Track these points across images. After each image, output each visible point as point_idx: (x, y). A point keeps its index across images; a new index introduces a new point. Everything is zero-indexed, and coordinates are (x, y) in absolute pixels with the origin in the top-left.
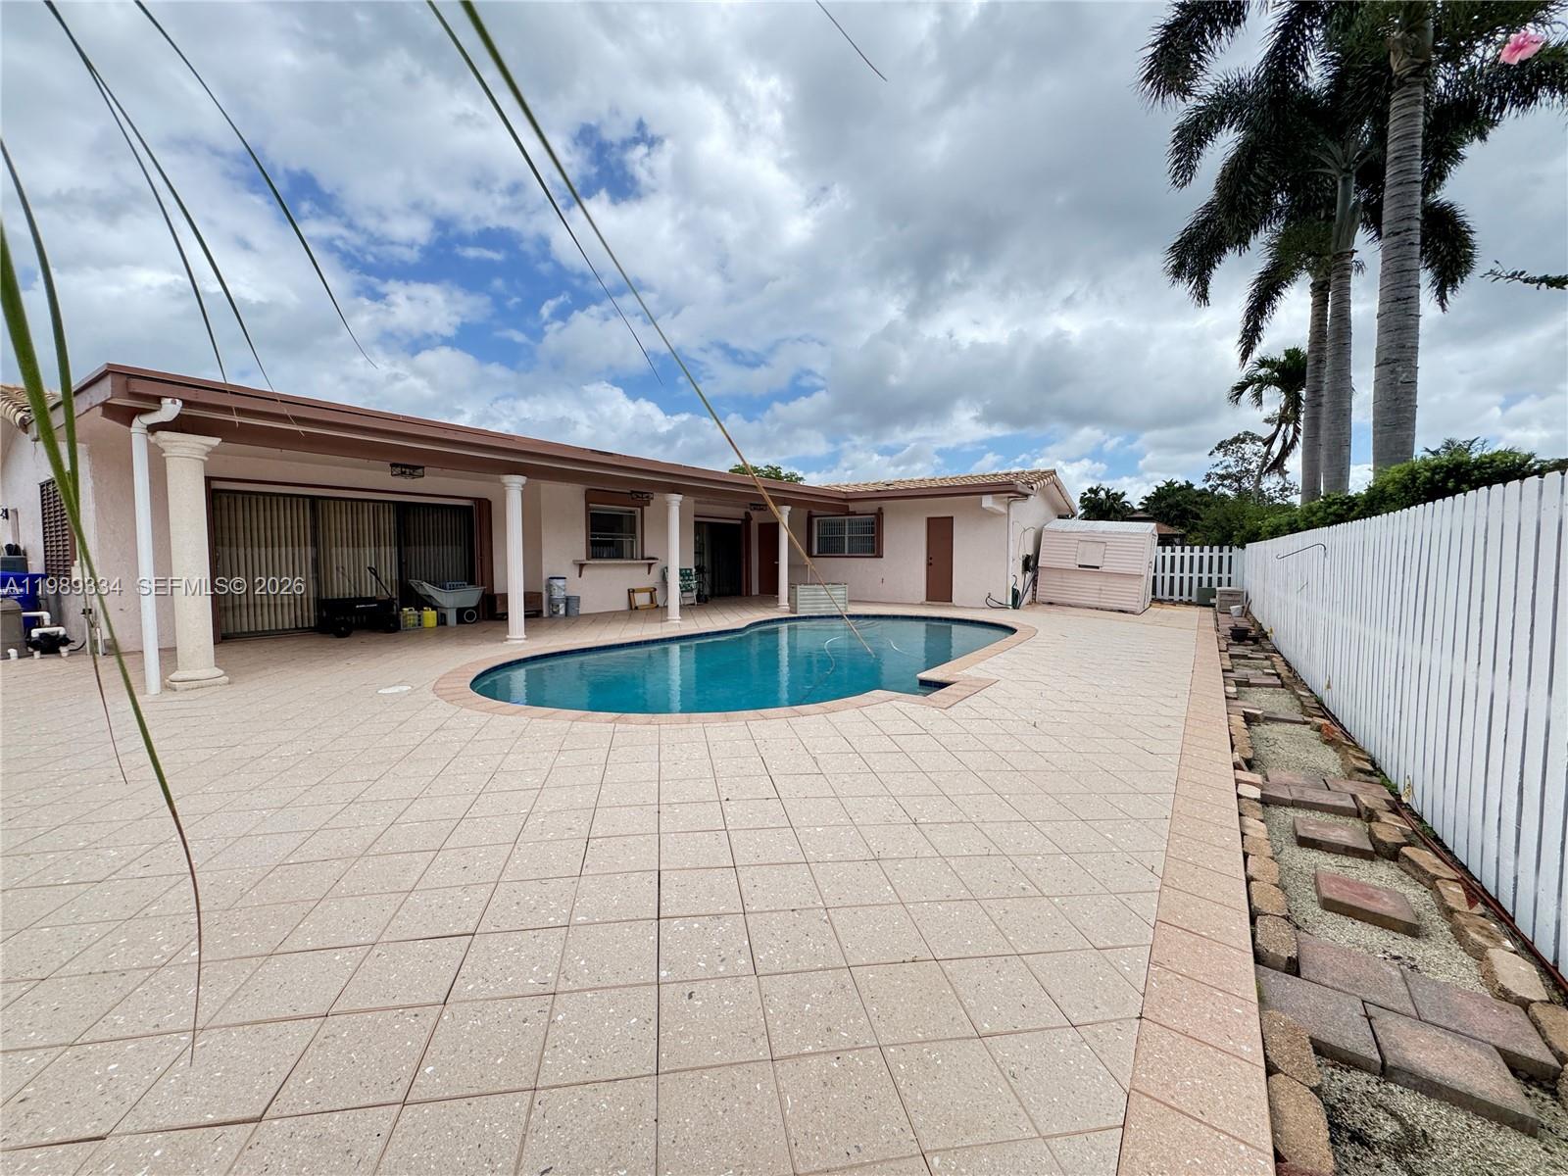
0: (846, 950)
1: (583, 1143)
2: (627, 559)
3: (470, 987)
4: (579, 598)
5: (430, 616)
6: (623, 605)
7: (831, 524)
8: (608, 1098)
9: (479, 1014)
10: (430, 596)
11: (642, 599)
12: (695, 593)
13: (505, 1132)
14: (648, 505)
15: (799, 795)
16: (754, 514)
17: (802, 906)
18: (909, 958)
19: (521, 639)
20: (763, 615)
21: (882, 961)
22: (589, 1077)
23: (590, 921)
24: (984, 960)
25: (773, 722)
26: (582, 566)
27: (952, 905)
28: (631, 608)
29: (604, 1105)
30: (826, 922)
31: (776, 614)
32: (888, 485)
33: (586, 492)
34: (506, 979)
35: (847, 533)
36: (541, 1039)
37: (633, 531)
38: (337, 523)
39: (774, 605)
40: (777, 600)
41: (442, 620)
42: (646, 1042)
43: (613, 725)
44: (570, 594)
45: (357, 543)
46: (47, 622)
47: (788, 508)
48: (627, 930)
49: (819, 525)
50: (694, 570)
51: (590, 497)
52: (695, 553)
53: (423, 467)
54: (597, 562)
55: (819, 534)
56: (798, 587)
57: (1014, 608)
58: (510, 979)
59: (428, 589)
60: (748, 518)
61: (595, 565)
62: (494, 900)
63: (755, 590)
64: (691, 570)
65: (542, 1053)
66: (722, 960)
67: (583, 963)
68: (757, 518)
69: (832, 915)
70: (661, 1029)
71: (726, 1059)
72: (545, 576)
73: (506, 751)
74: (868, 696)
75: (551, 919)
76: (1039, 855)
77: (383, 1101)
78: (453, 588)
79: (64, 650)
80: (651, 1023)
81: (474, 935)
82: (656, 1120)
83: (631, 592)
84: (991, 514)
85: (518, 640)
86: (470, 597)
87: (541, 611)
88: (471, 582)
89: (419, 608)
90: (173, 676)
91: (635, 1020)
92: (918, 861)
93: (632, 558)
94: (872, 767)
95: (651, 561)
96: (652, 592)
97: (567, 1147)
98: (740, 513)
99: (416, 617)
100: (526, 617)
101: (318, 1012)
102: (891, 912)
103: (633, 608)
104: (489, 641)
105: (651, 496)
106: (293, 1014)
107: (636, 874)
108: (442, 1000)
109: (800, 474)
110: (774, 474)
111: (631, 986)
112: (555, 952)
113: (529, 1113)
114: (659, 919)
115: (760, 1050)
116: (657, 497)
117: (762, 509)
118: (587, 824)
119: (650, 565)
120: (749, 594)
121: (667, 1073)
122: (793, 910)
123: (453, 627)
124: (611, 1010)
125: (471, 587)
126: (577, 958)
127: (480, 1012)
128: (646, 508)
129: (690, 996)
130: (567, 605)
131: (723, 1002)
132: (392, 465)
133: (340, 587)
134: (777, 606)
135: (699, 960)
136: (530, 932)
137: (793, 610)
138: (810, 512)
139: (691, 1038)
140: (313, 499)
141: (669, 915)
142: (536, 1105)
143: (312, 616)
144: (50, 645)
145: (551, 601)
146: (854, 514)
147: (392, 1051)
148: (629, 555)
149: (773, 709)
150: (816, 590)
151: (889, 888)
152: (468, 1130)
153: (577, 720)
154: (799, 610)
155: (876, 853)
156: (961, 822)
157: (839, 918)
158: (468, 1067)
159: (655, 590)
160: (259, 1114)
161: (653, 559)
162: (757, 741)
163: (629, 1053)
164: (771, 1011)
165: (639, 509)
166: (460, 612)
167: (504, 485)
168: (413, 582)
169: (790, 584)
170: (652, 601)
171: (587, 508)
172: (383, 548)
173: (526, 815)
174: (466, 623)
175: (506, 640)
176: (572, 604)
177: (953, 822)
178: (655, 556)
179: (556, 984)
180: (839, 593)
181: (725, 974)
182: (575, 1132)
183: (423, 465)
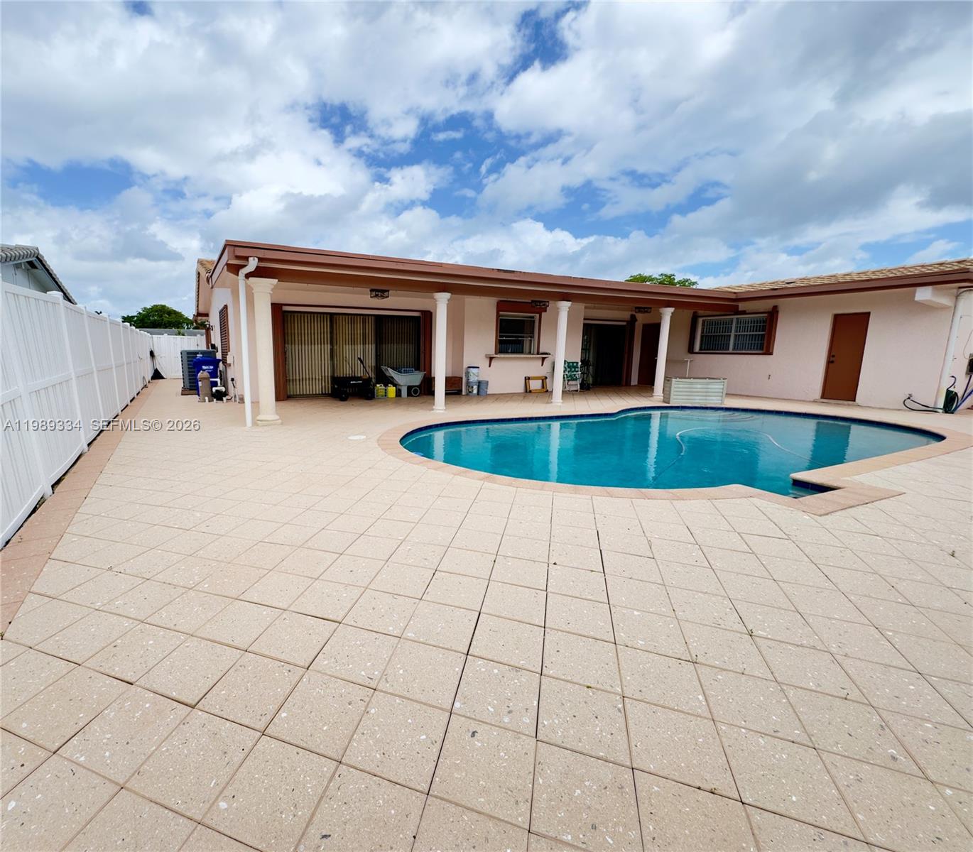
0: (634, 748)
1: (357, 827)
2: (526, 354)
3: (326, 662)
4: (488, 382)
5: (392, 390)
6: (521, 389)
7: (717, 323)
8: (386, 796)
9: (324, 686)
10: (392, 378)
11: (535, 385)
12: (578, 382)
13: (311, 788)
14: (546, 311)
15: (625, 574)
16: (640, 317)
17: (598, 686)
18: (708, 787)
19: (442, 410)
20: (638, 402)
21: (671, 776)
22: (377, 771)
23: (416, 639)
24: (812, 830)
25: (617, 500)
26: (491, 359)
27: (780, 744)
28: (526, 392)
29: (381, 802)
30: (619, 710)
31: (650, 402)
32: (788, 283)
33: (498, 303)
34: (348, 665)
35: (733, 331)
36: (356, 723)
37: (532, 332)
38: (344, 329)
39: (649, 394)
40: (652, 390)
41: (398, 393)
42: (427, 761)
43: (482, 482)
44: (481, 379)
45: (353, 342)
46: (219, 384)
47: (671, 310)
48: (441, 656)
49: (703, 325)
50: (580, 364)
51: (501, 306)
52: (582, 349)
53: (388, 291)
54: (502, 356)
55: (702, 332)
56: (674, 380)
57: (946, 412)
58: (351, 666)
59: (391, 372)
60: (633, 319)
61: (504, 358)
62: (360, 600)
63: (634, 380)
64: (577, 363)
65: (353, 735)
66: (510, 712)
67: (401, 672)
68: (641, 319)
69: (628, 706)
70: (442, 754)
71: (487, 809)
72: (465, 366)
73: (404, 490)
74: (724, 489)
75: (391, 628)
76: (929, 721)
77: (252, 726)
78: (406, 372)
79: (224, 399)
80: (436, 745)
81: (340, 623)
82: (414, 837)
83: (527, 379)
84: (926, 308)
85: (440, 409)
86: (415, 378)
87: (461, 391)
88: (418, 369)
89: (386, 385)
90: (258, 418)
91: (424, 737)
92: (744, 678)
93: (530, 353)
94: (712, 562)
95: (544, 356)
96: (544, 379)
97: (345, 823)
98: (626, 315)
99: (384, 391)
100: (446, 394)
101: (242, 647)
102: (697, 725)
103: (528, 391)
104: (422, 409)
105: (547, 304)
106: (231, 643)
107: (462, 610)
108: (307, 666)
109: (693, 279)
110: (669, 280)
111: (430, 706)
112: (385, 656)
113: (330, 781)
114: (467, 654)
115: (520, 815)
116: (551, 304)
117: (647, 312)
118: (439, 559)
119: (543, 359)
120: (628, 384)
121: (436, 797)
122: (588, 687)
123: (404, 398)
124: (410, 721)
125: (417, 372)
126: (399, 666)
127: (325, 684)
128: (543, 314)
129: (473, 734)
130: (479, 387)
131: (499, 753)
132: (372, 290)
133: (345, 371)
134: (652, 396)
135: (489, 704)
136: (374, 634)
137: (666, 399)
138: (695, 313)
139: (464, 774)
140: (332, 315)
141: (476, 654)
142: (337, 776)
143: (330, 386)
144: (219, 396)
145: (468, 383)
146: (744, 313)
147: (269, 691)
148: (528, 351)
149: (620, 488)
150: (692, 383)
151: (701, 697)
152: (290, 774)
153: (458, 474)
154: (672, 401)
155: (694, 656)
156: (814, 647)
157: (634, 710)
158: (306, 724)
159: (546, 378)
160: (194, 703)
161: (546, 354)
162: (597, 516)
163: (412, 765)
164: (541, 781)
165: (538, 315)
166: (409, 388)
167: (436, 300)
168: (383, 368)
169: (666, 377)
170: (543, 387)
171: (498, 315)
172: (367, 345)
173: (400, 542)
174: (412, 396)
175: (433, 410)
176: (483, 386)
177: (802, 646)
178: (548, 351)
179: (379, 682)
180: (717, 386)
181: (509, 726)
182: (354, 813)
183: (387, 289)
